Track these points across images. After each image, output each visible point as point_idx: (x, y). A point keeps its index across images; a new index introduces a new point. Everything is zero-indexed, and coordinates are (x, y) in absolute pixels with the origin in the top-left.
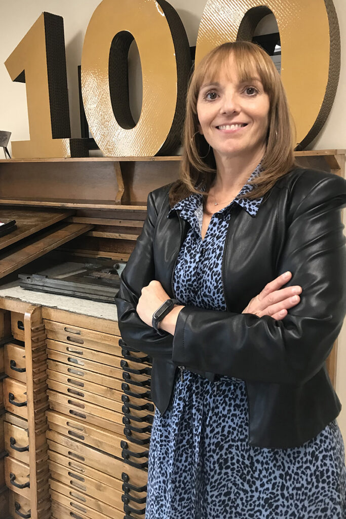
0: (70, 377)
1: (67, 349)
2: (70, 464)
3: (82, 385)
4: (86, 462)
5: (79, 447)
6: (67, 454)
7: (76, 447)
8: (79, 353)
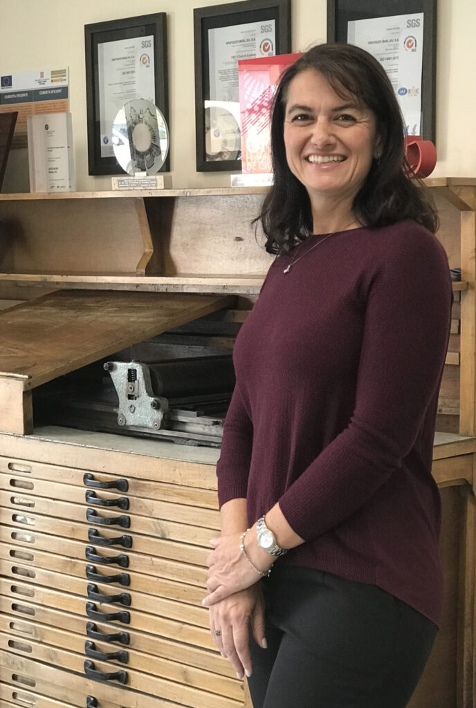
0: (14, 548)
1: (12, 500)
2: (14, 695)
3: (31, 558)
4: (38, 688)
5: (24, 665)
6: (10, 680)
7: (19, 666)
8: (29, 505)
